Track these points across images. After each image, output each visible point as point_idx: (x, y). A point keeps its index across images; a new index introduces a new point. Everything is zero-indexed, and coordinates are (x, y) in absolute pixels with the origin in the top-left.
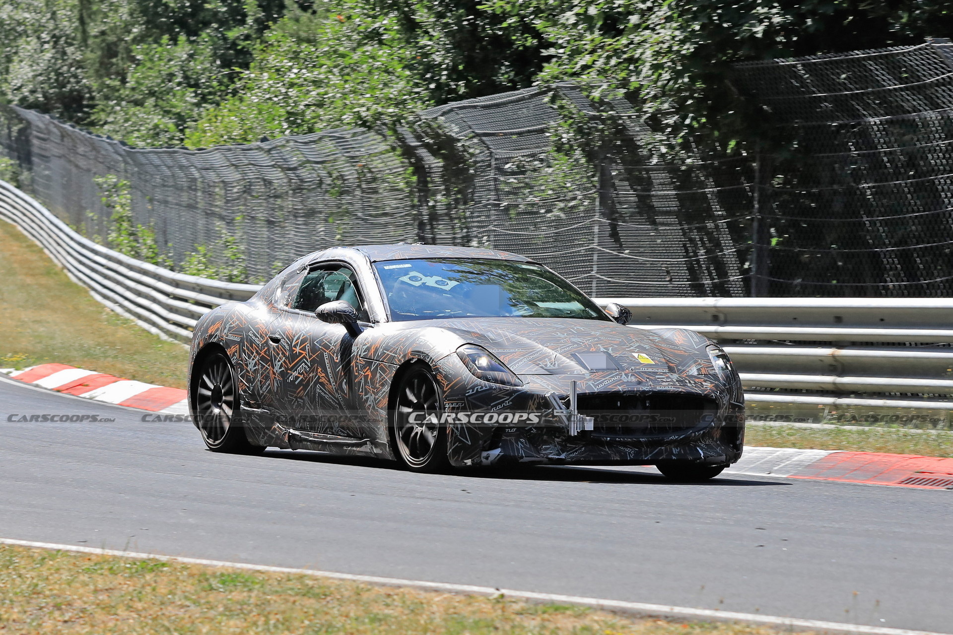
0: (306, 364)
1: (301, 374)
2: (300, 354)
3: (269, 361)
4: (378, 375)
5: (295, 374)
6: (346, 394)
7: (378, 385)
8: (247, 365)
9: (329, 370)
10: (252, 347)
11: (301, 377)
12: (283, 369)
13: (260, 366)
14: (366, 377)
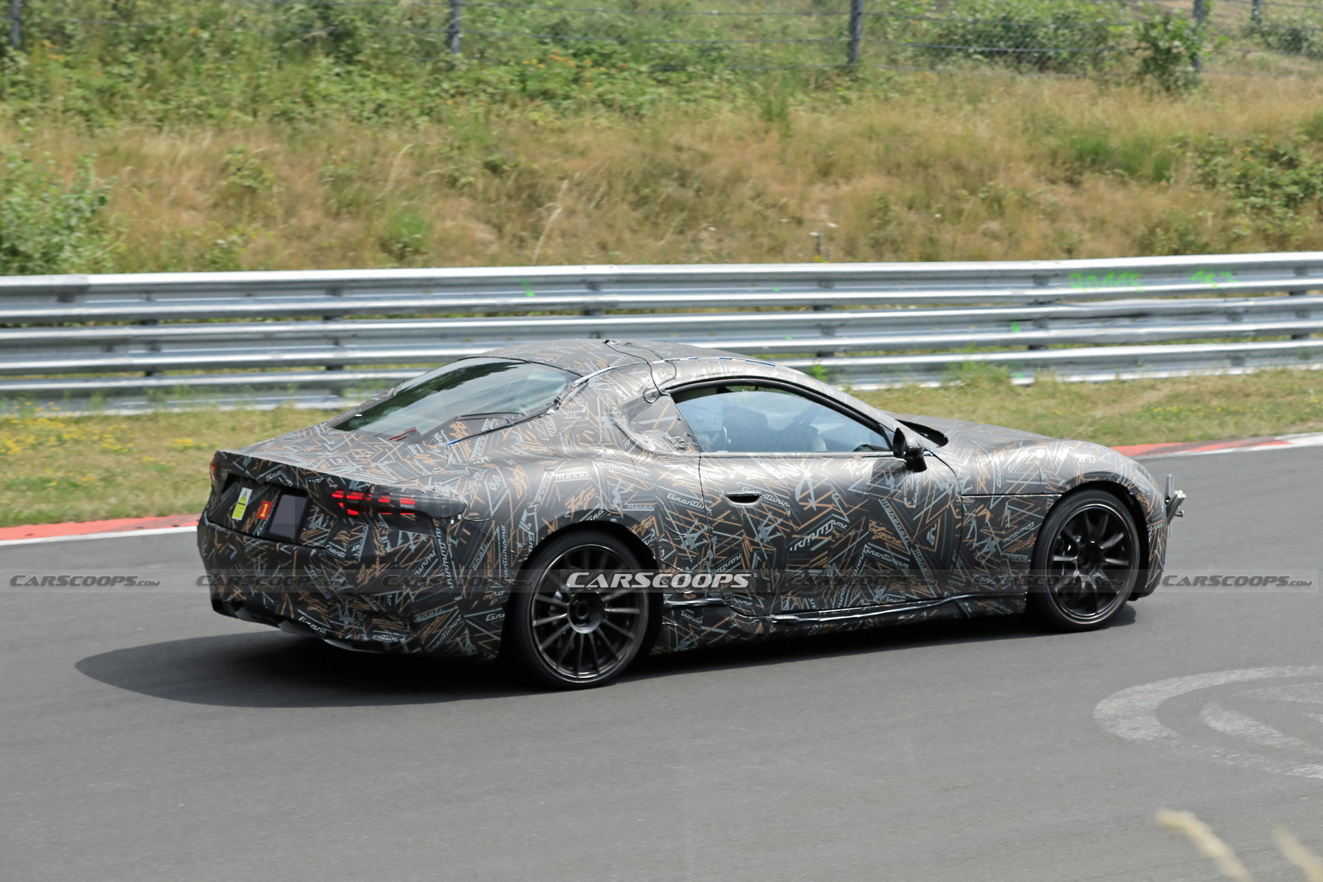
0: (837, 520)
1: (828, 535)
2: (820, 509)
3: (740, 528)
4: (1007, 513)
5: (814, 536)
6: (933, 547)
7: (1008, 525)
8: (679, 542)
9: (895, 522)
10: (688, 515)
11: (826, 540)
12: (778, 534)
13: (714, 539)
14: (981, 520)
